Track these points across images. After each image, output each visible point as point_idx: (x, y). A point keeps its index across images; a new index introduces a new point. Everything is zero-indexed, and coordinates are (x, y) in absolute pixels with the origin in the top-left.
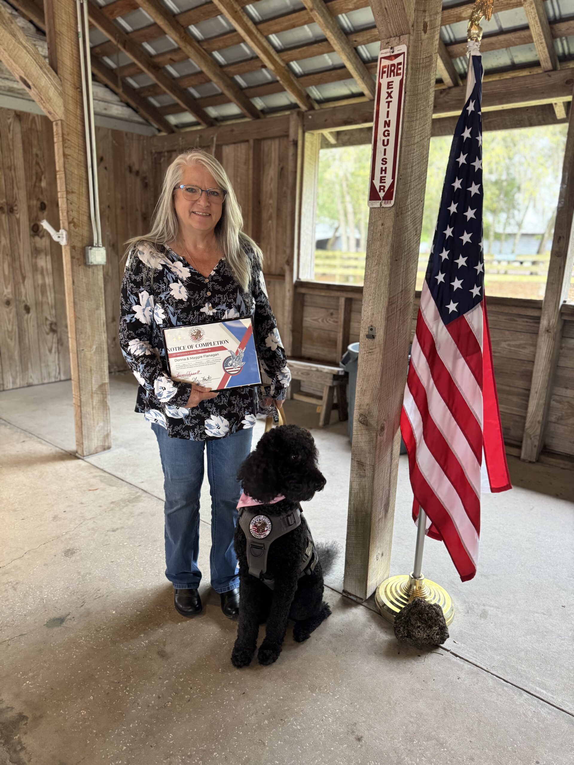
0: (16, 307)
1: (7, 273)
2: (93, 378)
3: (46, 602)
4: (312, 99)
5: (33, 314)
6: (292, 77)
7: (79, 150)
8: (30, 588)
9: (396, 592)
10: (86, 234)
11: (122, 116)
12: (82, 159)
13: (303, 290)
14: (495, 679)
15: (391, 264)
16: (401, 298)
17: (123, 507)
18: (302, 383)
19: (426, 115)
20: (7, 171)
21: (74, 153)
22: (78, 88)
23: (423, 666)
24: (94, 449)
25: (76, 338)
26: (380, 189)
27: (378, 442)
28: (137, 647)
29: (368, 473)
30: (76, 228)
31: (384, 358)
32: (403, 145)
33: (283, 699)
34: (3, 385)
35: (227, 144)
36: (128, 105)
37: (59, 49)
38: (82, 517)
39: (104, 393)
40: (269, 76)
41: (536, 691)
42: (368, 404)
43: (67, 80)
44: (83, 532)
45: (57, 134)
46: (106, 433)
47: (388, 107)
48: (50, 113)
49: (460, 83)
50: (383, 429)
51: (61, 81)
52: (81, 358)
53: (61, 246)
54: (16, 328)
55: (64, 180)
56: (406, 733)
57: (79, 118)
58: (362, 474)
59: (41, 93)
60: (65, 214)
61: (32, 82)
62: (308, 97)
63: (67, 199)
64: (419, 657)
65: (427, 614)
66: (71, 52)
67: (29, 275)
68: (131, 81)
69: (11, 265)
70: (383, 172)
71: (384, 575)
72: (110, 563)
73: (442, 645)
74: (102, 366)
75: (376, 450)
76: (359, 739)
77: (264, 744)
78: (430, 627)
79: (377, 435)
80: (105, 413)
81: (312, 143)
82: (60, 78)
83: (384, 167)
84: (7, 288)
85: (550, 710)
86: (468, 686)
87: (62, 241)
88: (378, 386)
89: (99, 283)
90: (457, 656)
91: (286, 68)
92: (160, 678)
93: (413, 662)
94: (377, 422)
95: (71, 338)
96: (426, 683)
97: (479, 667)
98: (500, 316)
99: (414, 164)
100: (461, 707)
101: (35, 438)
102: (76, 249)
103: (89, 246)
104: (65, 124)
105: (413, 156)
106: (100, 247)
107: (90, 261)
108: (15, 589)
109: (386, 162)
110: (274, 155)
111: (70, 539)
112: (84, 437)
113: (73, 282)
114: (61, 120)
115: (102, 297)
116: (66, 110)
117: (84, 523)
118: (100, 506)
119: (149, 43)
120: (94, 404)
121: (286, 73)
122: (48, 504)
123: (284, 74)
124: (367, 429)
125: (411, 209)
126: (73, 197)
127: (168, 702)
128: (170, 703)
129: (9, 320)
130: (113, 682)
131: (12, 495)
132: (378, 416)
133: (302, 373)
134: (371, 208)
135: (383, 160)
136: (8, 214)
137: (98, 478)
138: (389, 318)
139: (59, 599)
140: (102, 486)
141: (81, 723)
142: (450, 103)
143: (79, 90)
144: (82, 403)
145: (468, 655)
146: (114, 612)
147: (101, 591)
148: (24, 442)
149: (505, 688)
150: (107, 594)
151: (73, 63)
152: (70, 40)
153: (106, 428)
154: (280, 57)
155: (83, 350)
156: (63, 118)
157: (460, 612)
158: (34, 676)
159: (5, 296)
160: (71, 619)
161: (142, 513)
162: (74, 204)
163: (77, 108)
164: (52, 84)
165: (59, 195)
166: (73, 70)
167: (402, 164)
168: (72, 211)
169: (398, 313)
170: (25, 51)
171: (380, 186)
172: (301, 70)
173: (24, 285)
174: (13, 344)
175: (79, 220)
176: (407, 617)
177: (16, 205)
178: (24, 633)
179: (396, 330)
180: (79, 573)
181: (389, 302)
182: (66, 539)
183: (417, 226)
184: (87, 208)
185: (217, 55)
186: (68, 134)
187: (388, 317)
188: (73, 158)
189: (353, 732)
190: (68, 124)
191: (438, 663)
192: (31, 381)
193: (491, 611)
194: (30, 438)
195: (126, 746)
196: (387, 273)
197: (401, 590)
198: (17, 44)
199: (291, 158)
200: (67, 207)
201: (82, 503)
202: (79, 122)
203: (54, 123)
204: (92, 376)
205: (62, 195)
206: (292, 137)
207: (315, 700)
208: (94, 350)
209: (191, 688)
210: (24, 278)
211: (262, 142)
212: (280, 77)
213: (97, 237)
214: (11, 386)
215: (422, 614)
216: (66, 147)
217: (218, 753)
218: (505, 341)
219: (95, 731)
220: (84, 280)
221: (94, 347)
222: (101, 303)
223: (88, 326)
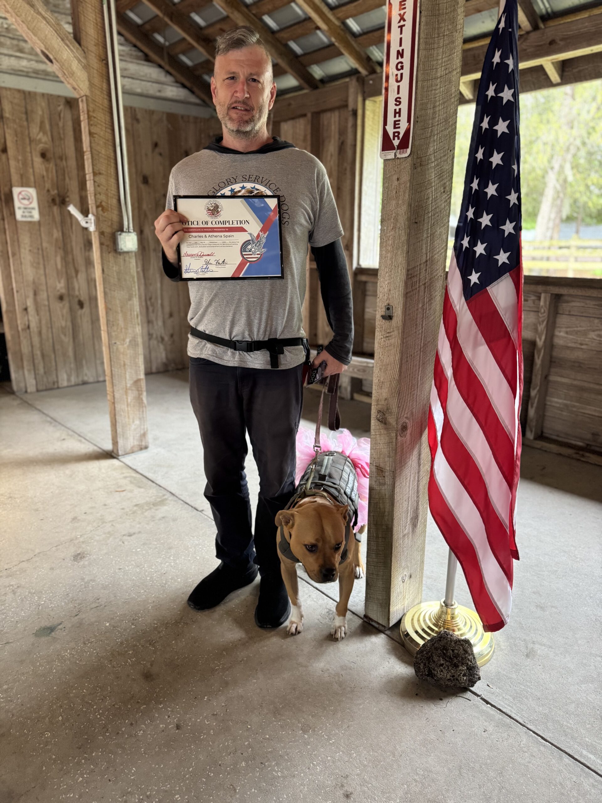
0: (70, 302)
1: (59, 266)
2: (127, 373)
3: (42, 609)
4: (373, 62)
5: (86, 310)
6: (349, 37)
7: (106, 128)
8: (29, 592)
9: (424, 621)
10: (115, 218)
11: (178, 98)
12: (110, 137)
13: (363, 278)
14: (531, 735)
15: (409, 227)
16: (426, 270)
17: (146, 510)
18: (364, 382)
19: (453, 42)
20: (58, 161)
21: (101, 131)
22: (103, 60)
23: (443, 713)
24: (129, 448)
25: (108, 330)
26: (394, 136)
27: (399, 444)
28: (122, 665)
29: (388, 480)
30: (104, 212)
31: (403, 343)
32: (420, 79)
33: (268, 739)
34: (58, 382)
35: (285, 120)
36: (184, 86)
37: (82, 18)
38: (101, 519)
39: (140, 389)
40: (325, 39)
41: (581, 755)
42: (386, 399)
43: (91, 51)
44: (98, 536)
45: (83, 112)
46: (142, 432)
47: (401, 33)
48: (75, 89)
49: (542, 25)
50: (404, 428)
51: (85, 53)
52: (113, 352)
53: (91, 232)
54: (69, 324)
55: (90, 160)
56: (406, 793)
57: (105, 93)
58: (381, 481)
59: (64, 67)
60: (93, 198)
61: (53, 56)
62: (369, 59)
63: (95, 182)
64: (441, 701)
65: (453, 651)
66: (94, 21)
67: (82, 268)
68: (184, 59)
69: (64, 259)
70: (397, 115)
71: (414, 601)
72: (117, 571)
73: (471, 688)
74: (137, 360)
75: (396, 453)
76: (347, 796)
77: (235, 790)
78: (456, 666)
79: (396, 435)
80: (141, 410)
81: (374, 112)
82: (83, 50)
83: (397, 108)
84: (59, 282)
85: (596, 781)
86: (495, 741)
87: (91, 226)
88: (397, 377)
89: (132, 271)
90: (487, 703)
91: (342, 27)
92: (138, 702)
93: (432, 706)
94: (397, 420)
95: (104, 331)
96: (443, 733)
97: (513, 719)
98: (588, 302)
99: (438, 104)
100: (481, 767)
101: (76, 436)
102: (106, 234)
103: (118, 231)
104: (90, 100)
105: (435, 94)
106: (131, 232)
107: (120, 247)
108: (14, 594)
109: (400, 102)
110: (334, 129)
111: (83, 542)
112: (118, 436)
113: (103, 270)
114: (86, 96)
115: (135, 287)
116: (91, 85)
117: (101, 526)
118: (123, 509)
119: (198, 13)
120: (129, 401)
121: (342, 33)
122: (71, 505)
123: (339, 34)
124: (385, 429)
125: (435, 160)
126: (101, 179)
127: (140, 731)
128: (142, 732)
129: (63, 316)
130: (87, 703)
131: (38, 494)
132: (398, 413)
133: (359, 370)
134: (385, 161)
135: (396, 100)
136: (60, 206)
137: (129, 479)
138: (409, 295)
139: (55, 607)
140: (129, 487)
141: (42, 746)
142: (528, 50)
143: (104, 62)
144: (116, 400)
145: (502, 703)
146: (108, 624)
147: (100, 600)
148: (64, 439)
149: (542, 748)
150: (106, 604)
151: (98, 33)
152: (93, 8)
153: (142, 427)
154: (334, 15)
155: (115, 343)
156: (88, 94)
157: (502, 650)
158: (8, 689)
159: (58, 291)
160: (61, 629)
161: (163, 517)
162: (102, 187)
163: (103, 81)
164: (75, 57)
165: (87, 177)
166: (98, 40)
167: (419, 103)
168: (100, 194)
169: (422, 288)
170: (45, 22)
171: (394, 133)
172: (359, 28)
173: (77, 280)
174: (67, 340)
175: (107, 203)
176: (429, 652)
177: (68, 197)
178: (10, 641)
179: (420, 310)
180: (83, 579)
181: (407, 275)
182: (79, 542)
183: (444, 182)
184: (116, 190)
185: (267, 19)
186: (94, 111)
187: (407, 293)
188: (100, 137)
189: (342, 786)
190: (93, 100)
191: (463, 710)
192: (86, 379)
193: (540, 650)
194: (71, 436)
195: (83, 777)
196: (404, 238)
197: (430, 619)
198: (35, 14)
199: (350, 130)
200: (95, 190)
201: (105, 505)
202: (106, 97)
203: (80, 100)
204: (125, 371)
205: (90, 177)
206: (351, 106)
207: (306, 744)
208: (128, 343)
209: (169, 717)
210: (77, 272)
211: (322, 115)
212: (335, 38)
213: (128, 221)
214: (65, 384)
215: (447, 650)
216: (92, 125)
217: (180, 796)
218: (594, 331)
219: (54, 757)
220: (114, 269)
221: (128, 340)
222: (134, 293)
223: (120, 317)
